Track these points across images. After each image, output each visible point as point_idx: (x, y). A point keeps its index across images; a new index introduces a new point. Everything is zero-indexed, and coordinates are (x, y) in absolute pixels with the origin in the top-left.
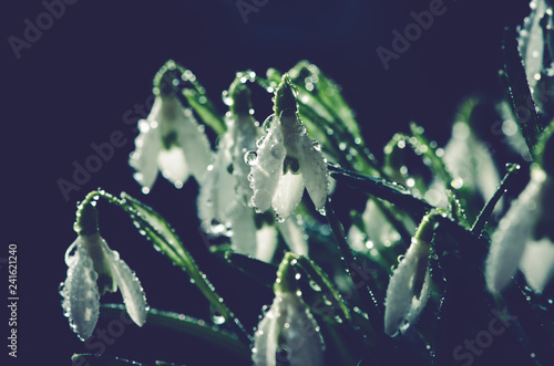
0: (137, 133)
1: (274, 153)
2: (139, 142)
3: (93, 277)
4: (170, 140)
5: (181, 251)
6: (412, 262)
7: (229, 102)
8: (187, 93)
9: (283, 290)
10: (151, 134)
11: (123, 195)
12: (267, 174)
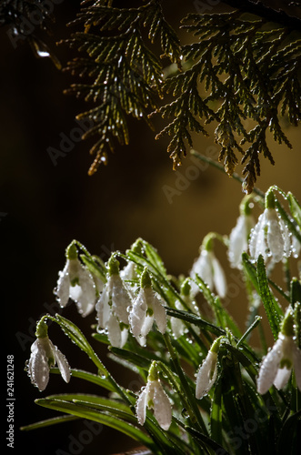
0: (58, 277)
1: (142, 308)
2: (59, 282)
3: (45, 360)
4: (75, 281)
5: (85, 343)
6: (209, 362)
7: (108, 268)
8: (82, 256)
9: (151, 380)
10: (65, 278)
11: (57, 315)
12: (138, 318)
